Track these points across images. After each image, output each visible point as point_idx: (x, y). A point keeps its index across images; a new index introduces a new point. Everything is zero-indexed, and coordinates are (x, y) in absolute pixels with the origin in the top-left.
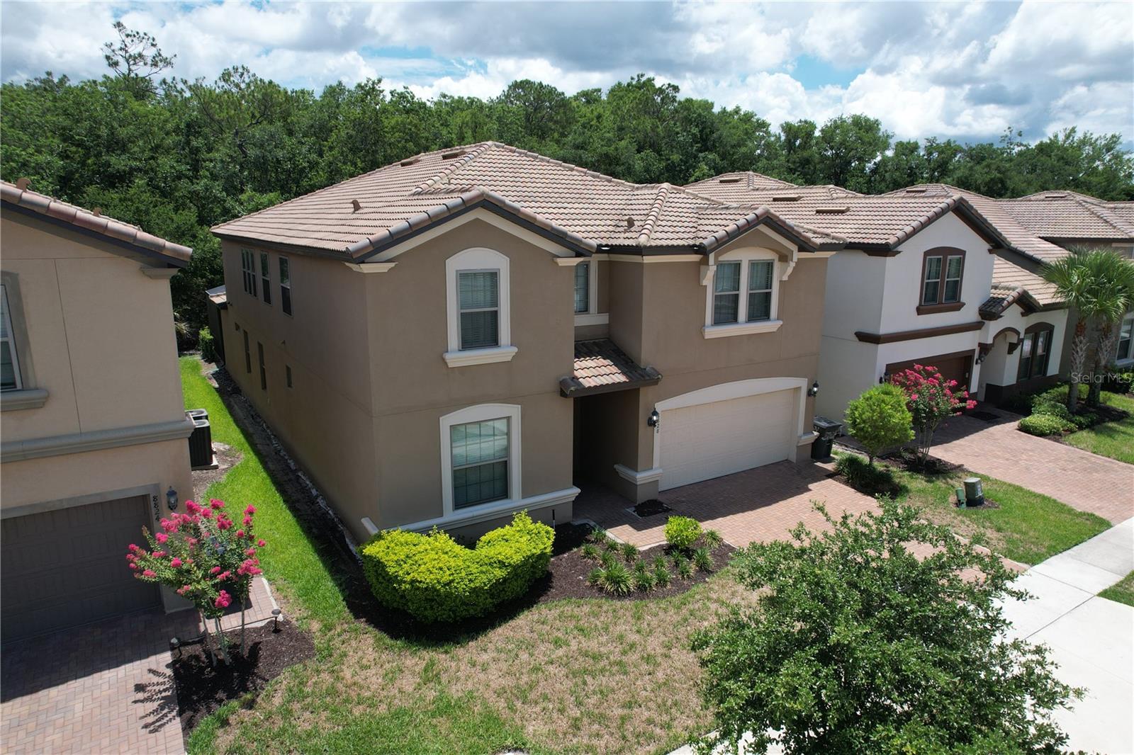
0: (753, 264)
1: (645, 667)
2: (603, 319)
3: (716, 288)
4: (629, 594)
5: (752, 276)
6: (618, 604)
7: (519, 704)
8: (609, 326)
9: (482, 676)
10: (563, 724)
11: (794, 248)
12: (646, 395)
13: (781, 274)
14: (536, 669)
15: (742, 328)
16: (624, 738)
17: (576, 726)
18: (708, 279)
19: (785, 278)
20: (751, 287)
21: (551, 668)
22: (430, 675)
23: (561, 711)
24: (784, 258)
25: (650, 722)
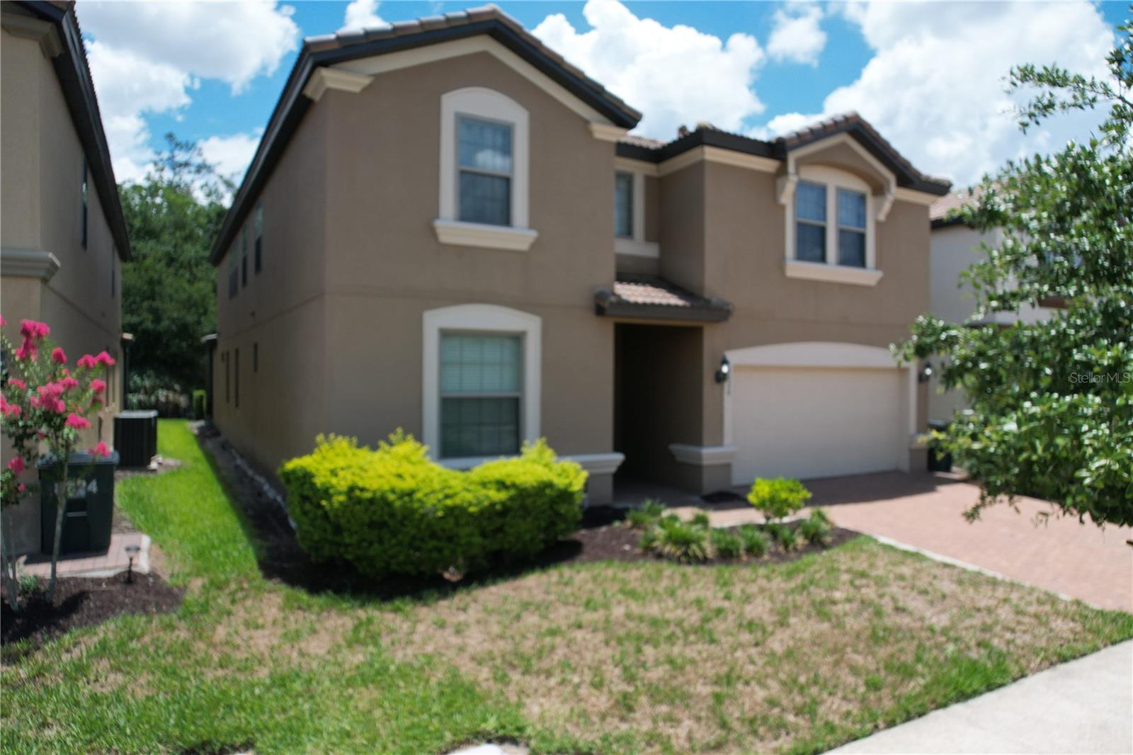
0: (841, 192)
1: (746, 637)
2: (651, 251)
3: (797, 213)
4: (705, 561)
5: (839, 207)
6: (690, 570)
7: (515, 676)
8: (660, 262)
9: (455, 640)
10: (601, 701)
11: (891, 178)
12: (712, 338)
13: (877, 211)
14: (553, 633)
15: (832, 271)
16: (724, 725)
17: (626, 705)
18: (787, 196)
19: (882, 217)
20: (839, 220)
21: (579, 635)
22: (363, 636)
23: (598, 685)
24: (879, 190)
25: (772, 703)
